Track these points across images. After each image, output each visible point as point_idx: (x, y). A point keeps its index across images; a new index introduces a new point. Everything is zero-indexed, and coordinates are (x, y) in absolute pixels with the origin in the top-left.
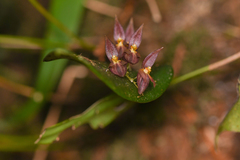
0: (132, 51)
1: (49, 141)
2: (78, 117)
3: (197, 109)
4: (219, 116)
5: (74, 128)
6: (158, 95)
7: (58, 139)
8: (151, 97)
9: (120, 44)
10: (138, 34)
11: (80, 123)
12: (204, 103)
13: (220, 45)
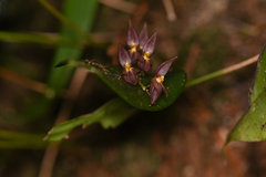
0: (145, 58)
1: (59, 138)
2: (89, 116)
3: (210, 108)
4: (233, 116)
5: (84, 127)
6: (170, 102)
7: (67, 137)
8: (163, 105)
9: (134, 50)
10: (152, 41)
11: (90, 122)
12: (218, 104)
13: (235, 43)
